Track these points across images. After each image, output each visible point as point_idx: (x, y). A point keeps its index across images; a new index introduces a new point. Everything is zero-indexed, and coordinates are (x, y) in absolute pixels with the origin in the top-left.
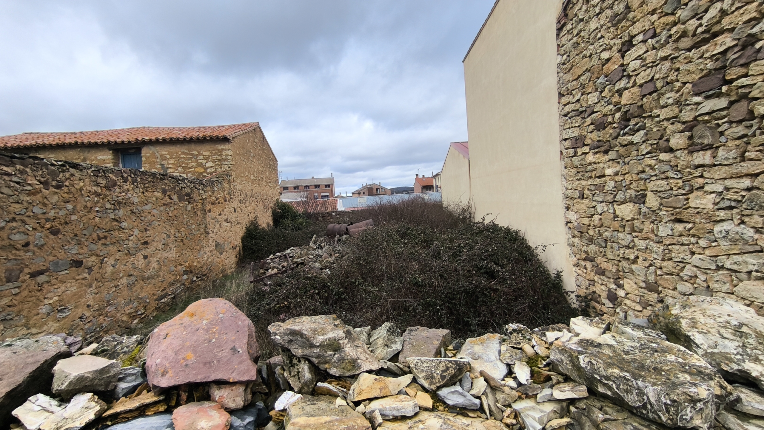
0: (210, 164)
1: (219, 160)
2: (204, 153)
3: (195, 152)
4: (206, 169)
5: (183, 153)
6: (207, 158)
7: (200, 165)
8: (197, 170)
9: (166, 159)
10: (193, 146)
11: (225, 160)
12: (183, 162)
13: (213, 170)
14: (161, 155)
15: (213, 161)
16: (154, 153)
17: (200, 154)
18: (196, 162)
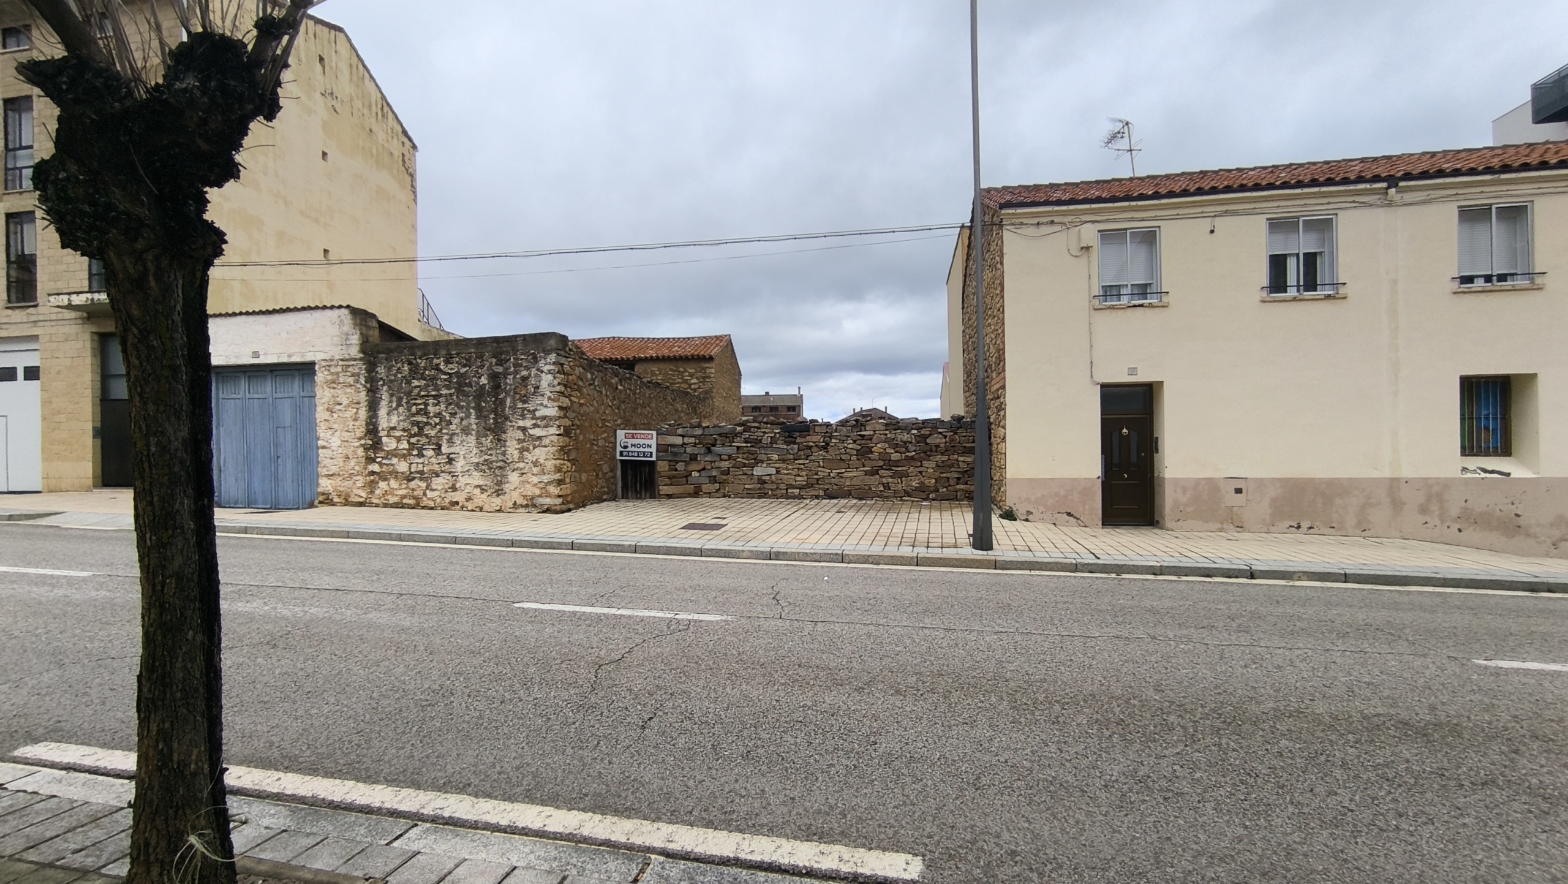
0: (694, 381)
1: (703, 378)
2: (690, 371)
3: (681, 369)
4: (690, 385)
5: (671, 370)
6: (691, 375)
7: (685, 381)
8: (682, 385)
9: (656, 375)
10: (680, 363)
11: (709, 377)
12: (670, 379)
13: (697, 386)
14: (652, 371)
15: (697, 378)
16: (645, 370)
17: (686, 371)
18: (682, 378)
